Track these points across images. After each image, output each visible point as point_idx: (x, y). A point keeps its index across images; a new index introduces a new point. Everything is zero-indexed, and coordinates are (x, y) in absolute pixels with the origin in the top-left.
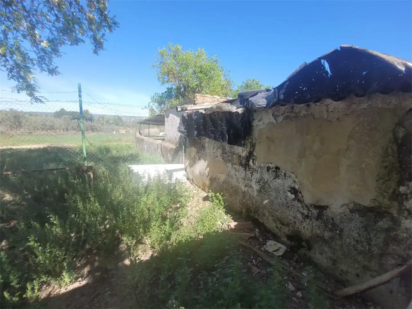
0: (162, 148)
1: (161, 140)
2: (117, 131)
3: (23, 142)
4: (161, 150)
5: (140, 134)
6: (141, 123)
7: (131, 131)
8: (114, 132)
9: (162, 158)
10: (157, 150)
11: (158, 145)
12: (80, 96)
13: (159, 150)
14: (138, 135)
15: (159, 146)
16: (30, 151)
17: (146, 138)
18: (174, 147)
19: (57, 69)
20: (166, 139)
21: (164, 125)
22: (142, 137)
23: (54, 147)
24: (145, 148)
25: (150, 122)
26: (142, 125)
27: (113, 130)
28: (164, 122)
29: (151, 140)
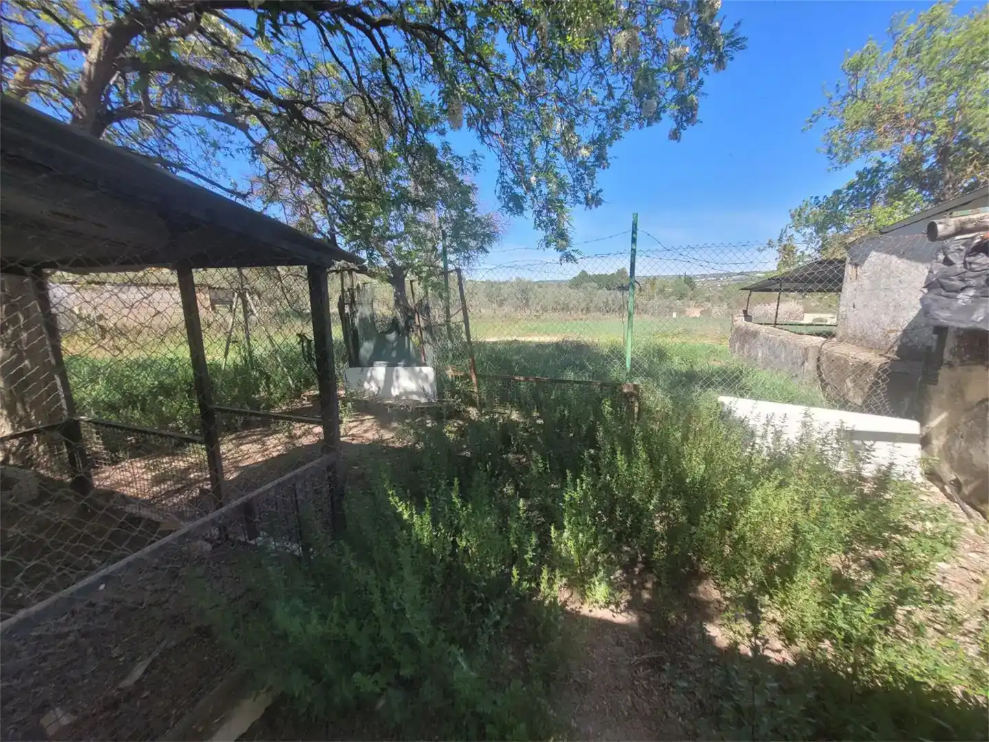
0: (823, 359)
1: (818, 335)
2: (681, 312)
3: (532, 331)
4: (818, 367)
5: (748, 317)
6: (752, 289)
7: (718, 311)
8: (674, 315)
9: (817, 388)
10: (803, 364)
11: (806, 349)
12: (634, 240)
13: (810, 365)
14: (740, 321)
15: (812, 355)
16: (540, 346)
17: (763, 329)
18: (877, 361)
19: (600, 194)
20: (840, 333)
21: (840, 290)
22: (752, 326)
23: (571, 343)
24: (760, 355)
25: (787, 285)
26: (754, 294)
27: (671, 309)
28: (841, 280)
29: (784, 334)
